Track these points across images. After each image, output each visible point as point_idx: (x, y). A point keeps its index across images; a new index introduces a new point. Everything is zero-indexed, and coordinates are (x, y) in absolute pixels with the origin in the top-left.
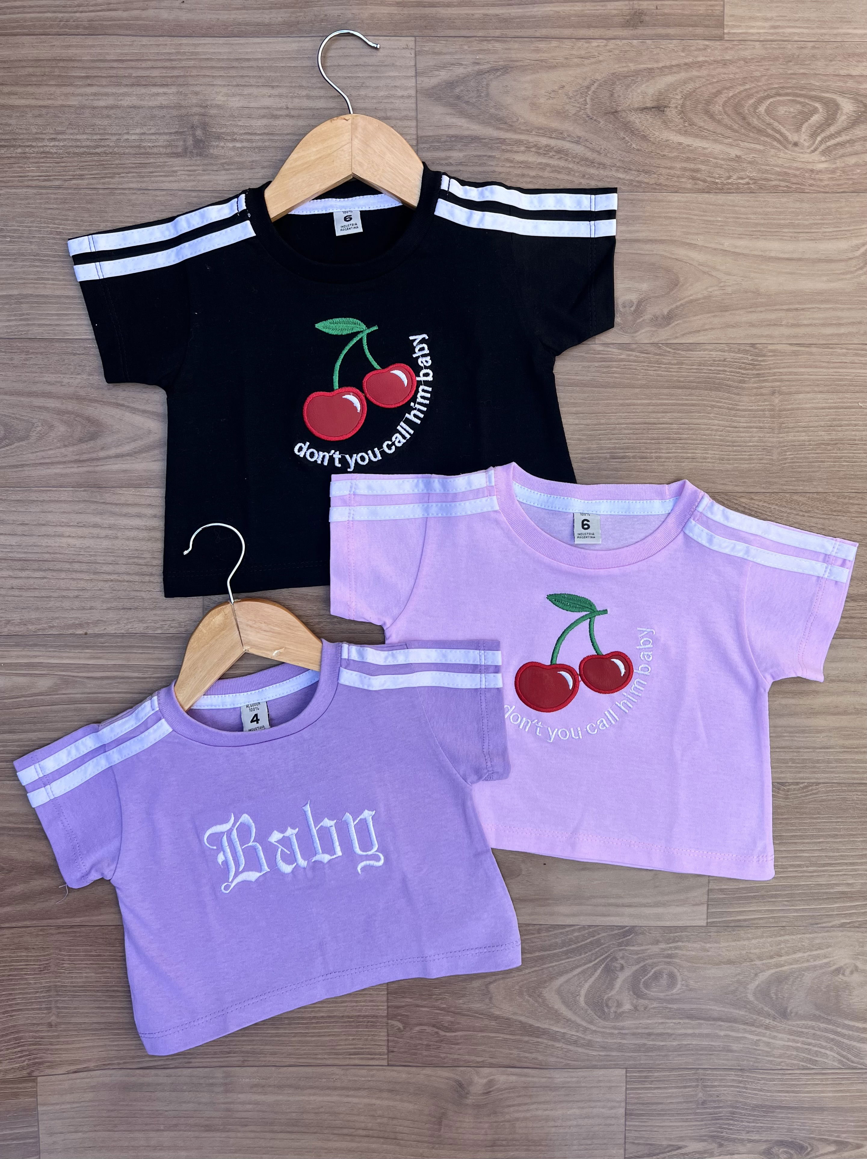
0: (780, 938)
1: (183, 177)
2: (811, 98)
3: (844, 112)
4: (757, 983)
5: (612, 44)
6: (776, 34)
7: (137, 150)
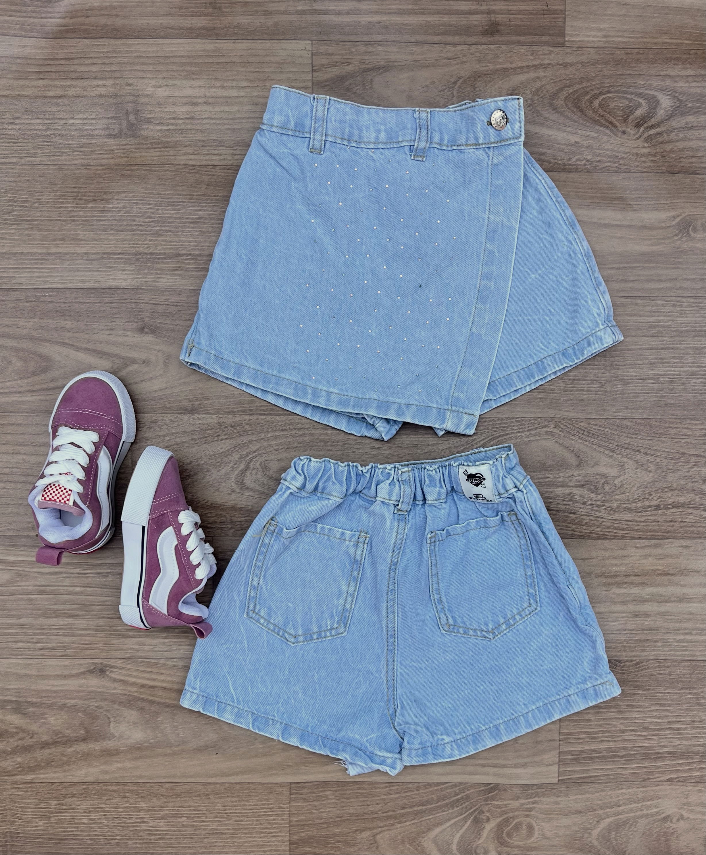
0: (618, 792)
1: (119, 155)
2: (636, 94)
3: (663, 106)
4: (599, 829)
5: (473, 49)
6: (607, 42)
7: (81, 132)
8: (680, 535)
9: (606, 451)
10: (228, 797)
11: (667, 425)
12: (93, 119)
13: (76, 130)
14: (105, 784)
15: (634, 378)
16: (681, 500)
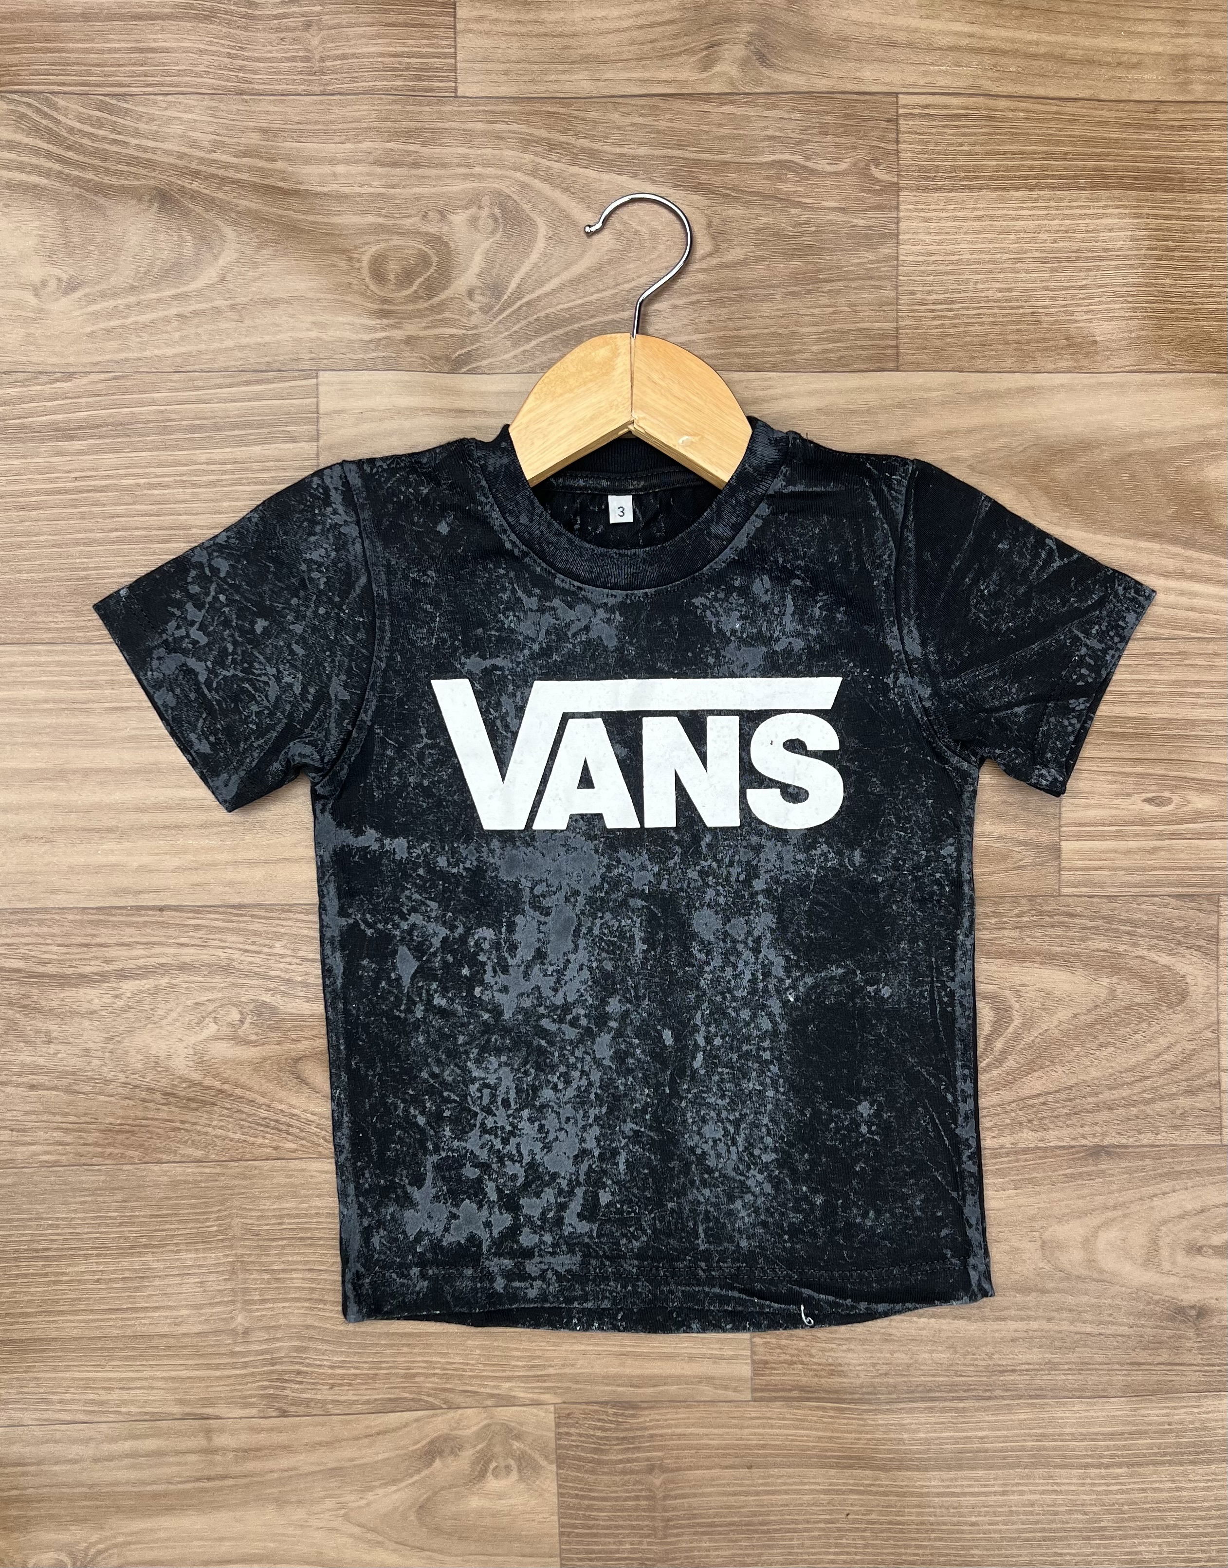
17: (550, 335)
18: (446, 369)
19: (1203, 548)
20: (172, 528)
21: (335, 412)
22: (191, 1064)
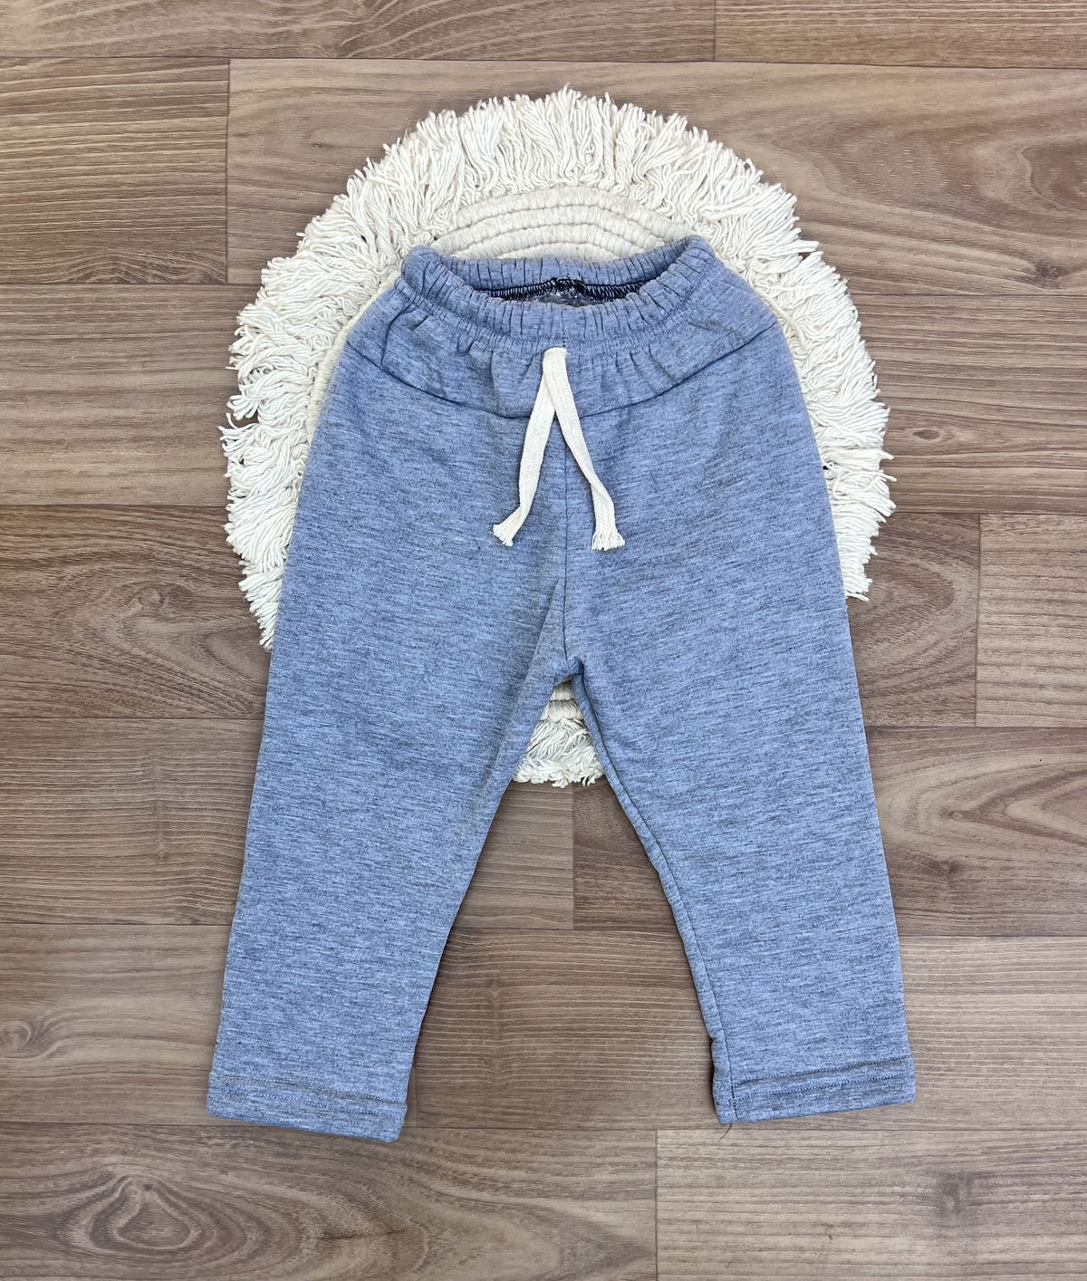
8: (25, 513)
9: (159, 661)
10: (825, 39)
11: (56, 706)
12: (1011, 1202)
13: (1040, 1184)
14: (1042, 67)
15: (113, 787)
16: (23, 575)
17: (422, 28)
18: (335, 55)
19: (969, 217)
20: (107, 186)
21: (244, 92)
22: (122, 636)
